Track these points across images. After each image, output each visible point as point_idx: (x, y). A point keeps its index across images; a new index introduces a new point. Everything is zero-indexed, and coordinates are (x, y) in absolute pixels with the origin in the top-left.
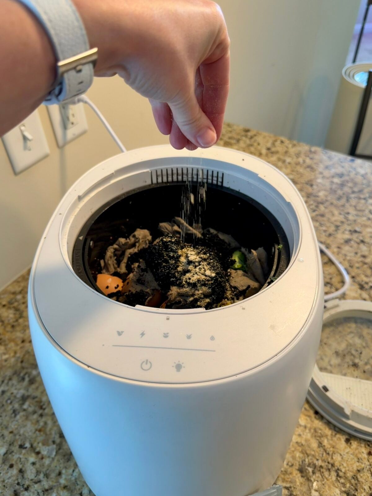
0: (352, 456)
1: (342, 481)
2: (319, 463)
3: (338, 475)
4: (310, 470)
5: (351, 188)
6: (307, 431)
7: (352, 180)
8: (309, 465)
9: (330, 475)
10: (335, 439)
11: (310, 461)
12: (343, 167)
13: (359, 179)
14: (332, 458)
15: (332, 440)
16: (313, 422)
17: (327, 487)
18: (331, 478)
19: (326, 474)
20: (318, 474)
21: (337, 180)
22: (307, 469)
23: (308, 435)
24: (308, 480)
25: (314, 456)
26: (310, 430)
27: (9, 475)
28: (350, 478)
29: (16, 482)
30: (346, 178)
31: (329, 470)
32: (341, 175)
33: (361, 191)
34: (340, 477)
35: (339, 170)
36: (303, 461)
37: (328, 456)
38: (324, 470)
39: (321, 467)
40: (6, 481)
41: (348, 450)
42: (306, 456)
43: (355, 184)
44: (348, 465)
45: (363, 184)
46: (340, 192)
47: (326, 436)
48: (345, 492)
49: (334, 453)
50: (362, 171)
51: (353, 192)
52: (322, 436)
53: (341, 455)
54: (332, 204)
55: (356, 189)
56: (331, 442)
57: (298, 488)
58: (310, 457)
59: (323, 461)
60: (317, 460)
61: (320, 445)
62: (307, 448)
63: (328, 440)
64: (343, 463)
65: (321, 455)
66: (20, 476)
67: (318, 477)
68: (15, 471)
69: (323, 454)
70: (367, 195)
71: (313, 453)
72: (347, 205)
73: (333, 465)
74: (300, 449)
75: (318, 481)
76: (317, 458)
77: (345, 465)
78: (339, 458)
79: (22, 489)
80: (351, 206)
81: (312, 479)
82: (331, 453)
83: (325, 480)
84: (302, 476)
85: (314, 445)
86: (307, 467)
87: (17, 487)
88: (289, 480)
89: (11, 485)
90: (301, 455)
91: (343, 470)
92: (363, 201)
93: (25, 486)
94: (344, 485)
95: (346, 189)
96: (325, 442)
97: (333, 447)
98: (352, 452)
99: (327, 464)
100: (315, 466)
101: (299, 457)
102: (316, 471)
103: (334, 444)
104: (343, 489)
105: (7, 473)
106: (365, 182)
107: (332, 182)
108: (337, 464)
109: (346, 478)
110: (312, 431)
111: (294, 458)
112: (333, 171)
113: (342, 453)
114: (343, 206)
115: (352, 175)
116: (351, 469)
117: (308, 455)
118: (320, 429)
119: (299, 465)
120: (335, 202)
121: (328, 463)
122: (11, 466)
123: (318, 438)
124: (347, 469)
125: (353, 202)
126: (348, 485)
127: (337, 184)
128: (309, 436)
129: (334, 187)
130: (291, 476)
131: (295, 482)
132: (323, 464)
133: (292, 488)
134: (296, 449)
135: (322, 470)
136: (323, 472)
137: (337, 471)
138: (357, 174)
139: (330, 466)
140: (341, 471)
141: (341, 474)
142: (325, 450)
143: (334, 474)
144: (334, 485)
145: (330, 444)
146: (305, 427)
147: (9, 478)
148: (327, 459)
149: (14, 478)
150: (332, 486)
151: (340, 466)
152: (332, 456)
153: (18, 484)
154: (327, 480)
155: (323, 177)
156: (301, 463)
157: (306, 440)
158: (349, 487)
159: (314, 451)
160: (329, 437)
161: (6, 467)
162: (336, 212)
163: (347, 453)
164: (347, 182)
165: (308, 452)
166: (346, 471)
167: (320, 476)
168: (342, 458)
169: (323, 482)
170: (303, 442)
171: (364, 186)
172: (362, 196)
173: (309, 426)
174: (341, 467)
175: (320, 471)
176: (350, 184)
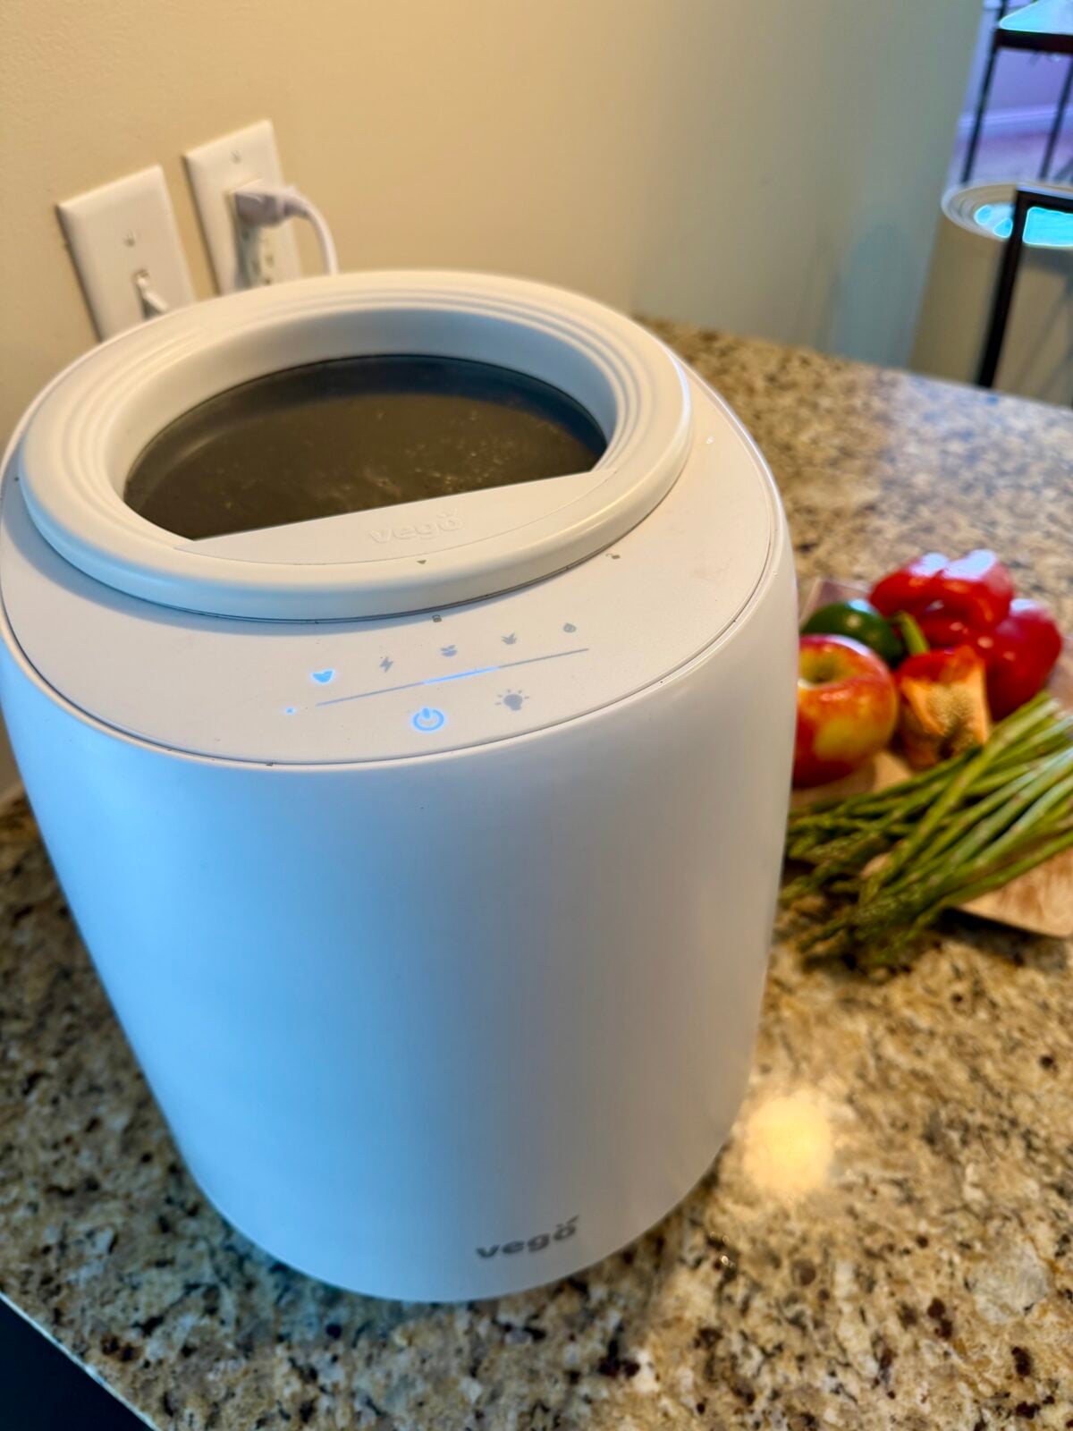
0: (1062, 1099)
1: (1042, 1158)
2: (977, 1118)
3: (1029, 1147)
4: (955, 1136)
5: (995, 464)
6: (938, 1042)
7: (996, 446)
8: (951, 1125)
9: (1008, 1146)
10: (1013, 1059)
11: (954, 1115)
12: (968, 416)
13: (1014, 442)
14: (1010, 1106)
15: (1005, 1061)
16: (949, 1019)
17: (1003, 1178)
18: (1013, 1154)
19: (999, 1144)
20: (976, 1146)
21: (956, 447)
22: (944, 1136)
23: (939, 1052)
24: (952, 1159)
25: (961, 1102)
26: (945, 1038)
27: (142, 1179)
28: (1063, 1152)
29: (163, 1196)
30: (979, 441)
31: (1005, 1134)
32: (966, 435)
33: (1022, 470)
34: (1037, 1150)
35: (961, 423)
36: (934, 1115)
37: (997, 1102)
38: (991, 1135)
39: (983, 1128)
40: (136, 1195)
41: (1049, 1084)
42: (940, 1103)
43: (1006, 454)
44: (1053, 1121)
45: (1024, 454)
46: (967, 475)
47: (990, 1053)
48: (1053, 1186)
49: (1013, 1093)
50: (1020, 425)
51: (1002, 474)
52: (976, 1054)
53: (1032, 1097)
54: (949, 502)
55: (1009, 466)
56: (1003, 1067)
57: (928, 1181)
58: (951, 1106)
59: (987, 1113)
60: (972, 1111)
61: (976, 1075)
62: (940, 1084)
63: (995, 1062)
64: (1039, 1115)
65: (979, 1099)
66: (172, 1182)
67: (978, 1153)
68: (156, 1171)
69: (984, 1097)
70: (1039, 480)
71: (957, 1095)
72: (990, 504)
73: (1014, 1123)
74: (923, 1087)
75: (977, 1162)
76: (971, 1105)
77: (1046, 1120)
78: (1029, 1106)
79: (179, 1212)
80: (999, 505)
81: (962, 1158)
82: (1005, 1093)
83: (997, 1160)
84: (936, 1153)
85: (960, 1074)
86: (943, 1130)
87: (166, 1209)
88: (901, 1162)
89: (151, 1205)
90: (927, 1102)
91: (1043, 1133)
92: (1029, 495)
93: (189, 1205)
94: (1048, 1169)
95: (984, 467)
96: (989, 1068)
97: (1011, 1078)
98: (1060, 1088)
99: (996, 1119)
100: (966, 1128)
101: (923, 1107)
102: (970, 1137)
103: (1011, 1070)
104: (1047, 1179)
105: (136, 1174)
106: (1029, 448)
107: (945, 453)
108: (1025, 1120)
109: (1051, 1152)
110: (951, 1041)
111: (909, 1109)
112: (944, 426)
113: (1035, 1091)
114: (979, 506)
115: (996, 432)
116: (1062, 1129)
117: (945, 1101)
118: (972, 1037)
119: (925, 1125)
120: (957, 497)
121: (1001, 1117)
122: (147, 1158)
123: (968, 1058)
124: (1052, 1129)
125: (1005, 496)
126: (1059, 1169)
127: (958, 456)
128: (943, 1054)
129: (951, 461)
130: (905, 1154)
131: (917, 1168)
132: (988, 1121)
133: (911, 1184)
134: (911, 1088)
135: (985, 1135)
136: (988, 1141)
137: (1027, 1136)
138: (1007, 430)
139: (1006, 1126)
140: (1037, 1135)
141: (1037, 1143)
142: (990, 1088)
143: (1018, 1146)
144: (1021, 1170)
145: (1000, 1072)
146: (932, 1034)
147: (144, 1187)
148: (998, 1108)
149: (157, 1187)
150: (1016, 1174)
151: (1033, 1122)
152: (1009, 1099)
153: (169, 1201)
154: (1003, 1158)
155: (922, 441)
156: (927, 1119)
157: (938, 1065)
158: (1063, 1174)
159: (958, 1089)
160: (998, 1055)
161: (133, 1161)
162: (962, 521)
163: (1050, 1091)
164: (983, 450)
165: (946, 1092)
166: (1050, 1134)
167: (983, 1152)
168: (1037, 1104)
169: (993, 1165)
170: (930, 1070)
171: (1028, 460)
172: (1026, 482)
173: (941, 1029)
174: (1036, 1127)
175: (980, 1137)
176: (992, 456)
